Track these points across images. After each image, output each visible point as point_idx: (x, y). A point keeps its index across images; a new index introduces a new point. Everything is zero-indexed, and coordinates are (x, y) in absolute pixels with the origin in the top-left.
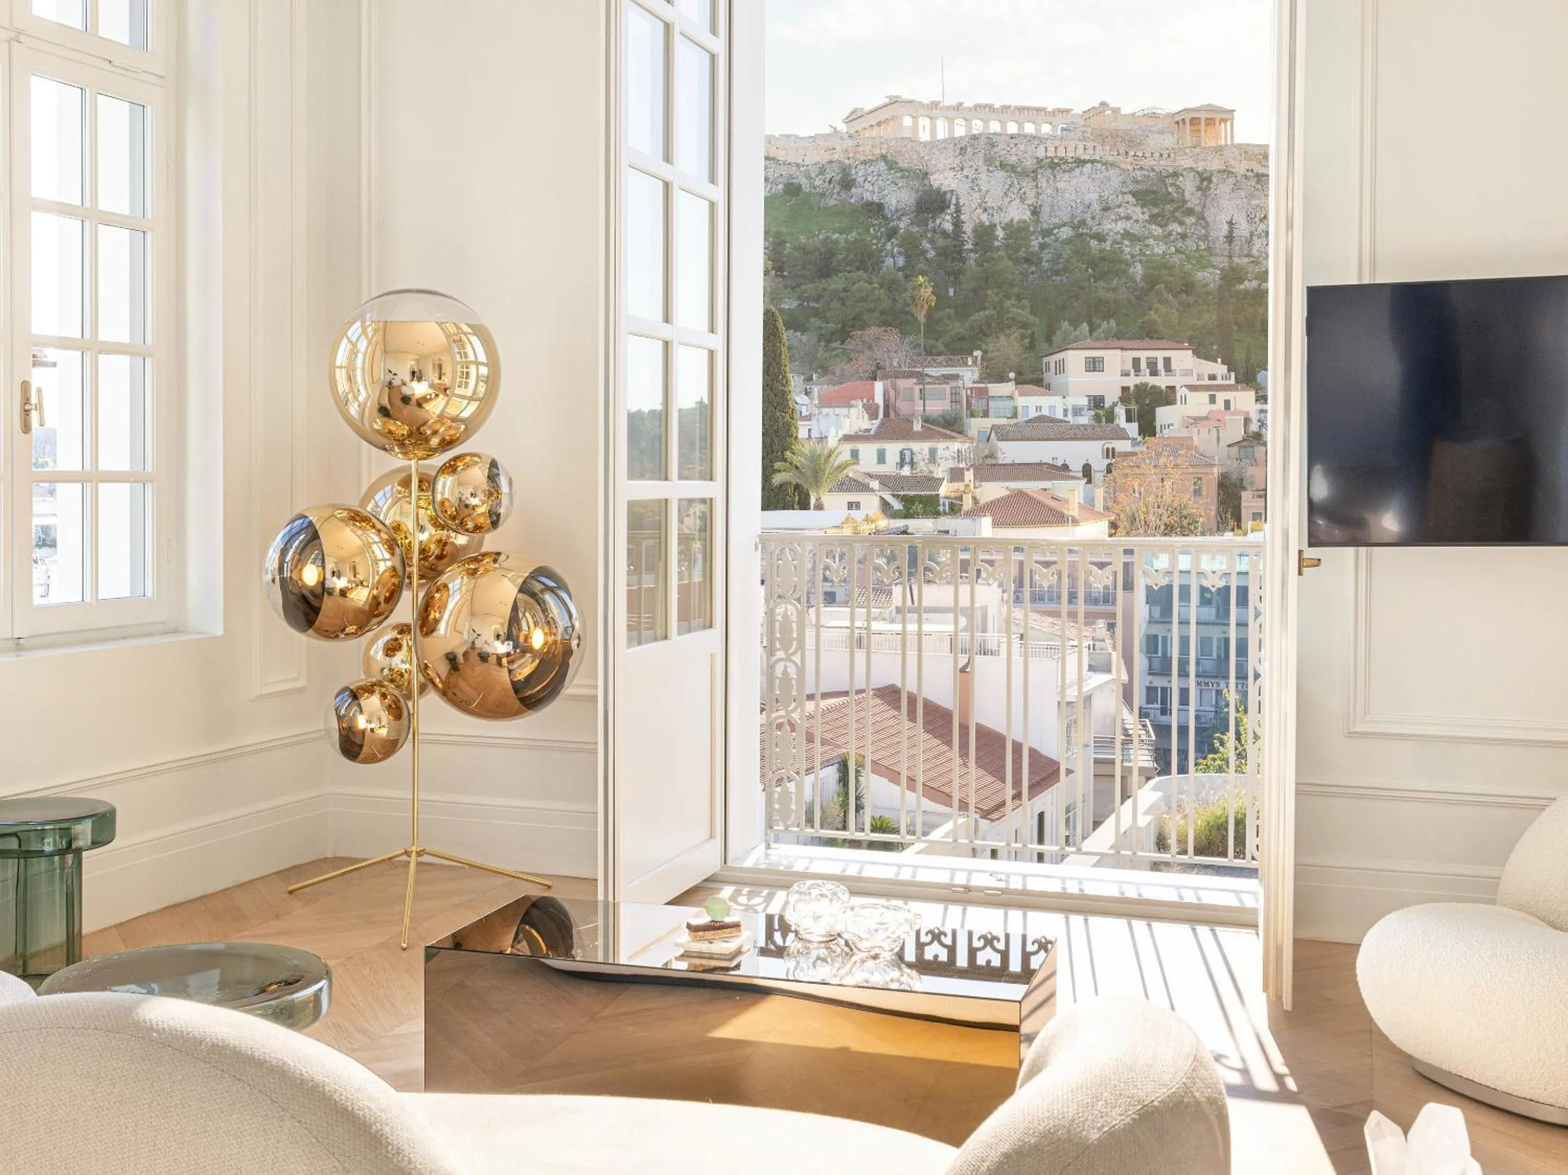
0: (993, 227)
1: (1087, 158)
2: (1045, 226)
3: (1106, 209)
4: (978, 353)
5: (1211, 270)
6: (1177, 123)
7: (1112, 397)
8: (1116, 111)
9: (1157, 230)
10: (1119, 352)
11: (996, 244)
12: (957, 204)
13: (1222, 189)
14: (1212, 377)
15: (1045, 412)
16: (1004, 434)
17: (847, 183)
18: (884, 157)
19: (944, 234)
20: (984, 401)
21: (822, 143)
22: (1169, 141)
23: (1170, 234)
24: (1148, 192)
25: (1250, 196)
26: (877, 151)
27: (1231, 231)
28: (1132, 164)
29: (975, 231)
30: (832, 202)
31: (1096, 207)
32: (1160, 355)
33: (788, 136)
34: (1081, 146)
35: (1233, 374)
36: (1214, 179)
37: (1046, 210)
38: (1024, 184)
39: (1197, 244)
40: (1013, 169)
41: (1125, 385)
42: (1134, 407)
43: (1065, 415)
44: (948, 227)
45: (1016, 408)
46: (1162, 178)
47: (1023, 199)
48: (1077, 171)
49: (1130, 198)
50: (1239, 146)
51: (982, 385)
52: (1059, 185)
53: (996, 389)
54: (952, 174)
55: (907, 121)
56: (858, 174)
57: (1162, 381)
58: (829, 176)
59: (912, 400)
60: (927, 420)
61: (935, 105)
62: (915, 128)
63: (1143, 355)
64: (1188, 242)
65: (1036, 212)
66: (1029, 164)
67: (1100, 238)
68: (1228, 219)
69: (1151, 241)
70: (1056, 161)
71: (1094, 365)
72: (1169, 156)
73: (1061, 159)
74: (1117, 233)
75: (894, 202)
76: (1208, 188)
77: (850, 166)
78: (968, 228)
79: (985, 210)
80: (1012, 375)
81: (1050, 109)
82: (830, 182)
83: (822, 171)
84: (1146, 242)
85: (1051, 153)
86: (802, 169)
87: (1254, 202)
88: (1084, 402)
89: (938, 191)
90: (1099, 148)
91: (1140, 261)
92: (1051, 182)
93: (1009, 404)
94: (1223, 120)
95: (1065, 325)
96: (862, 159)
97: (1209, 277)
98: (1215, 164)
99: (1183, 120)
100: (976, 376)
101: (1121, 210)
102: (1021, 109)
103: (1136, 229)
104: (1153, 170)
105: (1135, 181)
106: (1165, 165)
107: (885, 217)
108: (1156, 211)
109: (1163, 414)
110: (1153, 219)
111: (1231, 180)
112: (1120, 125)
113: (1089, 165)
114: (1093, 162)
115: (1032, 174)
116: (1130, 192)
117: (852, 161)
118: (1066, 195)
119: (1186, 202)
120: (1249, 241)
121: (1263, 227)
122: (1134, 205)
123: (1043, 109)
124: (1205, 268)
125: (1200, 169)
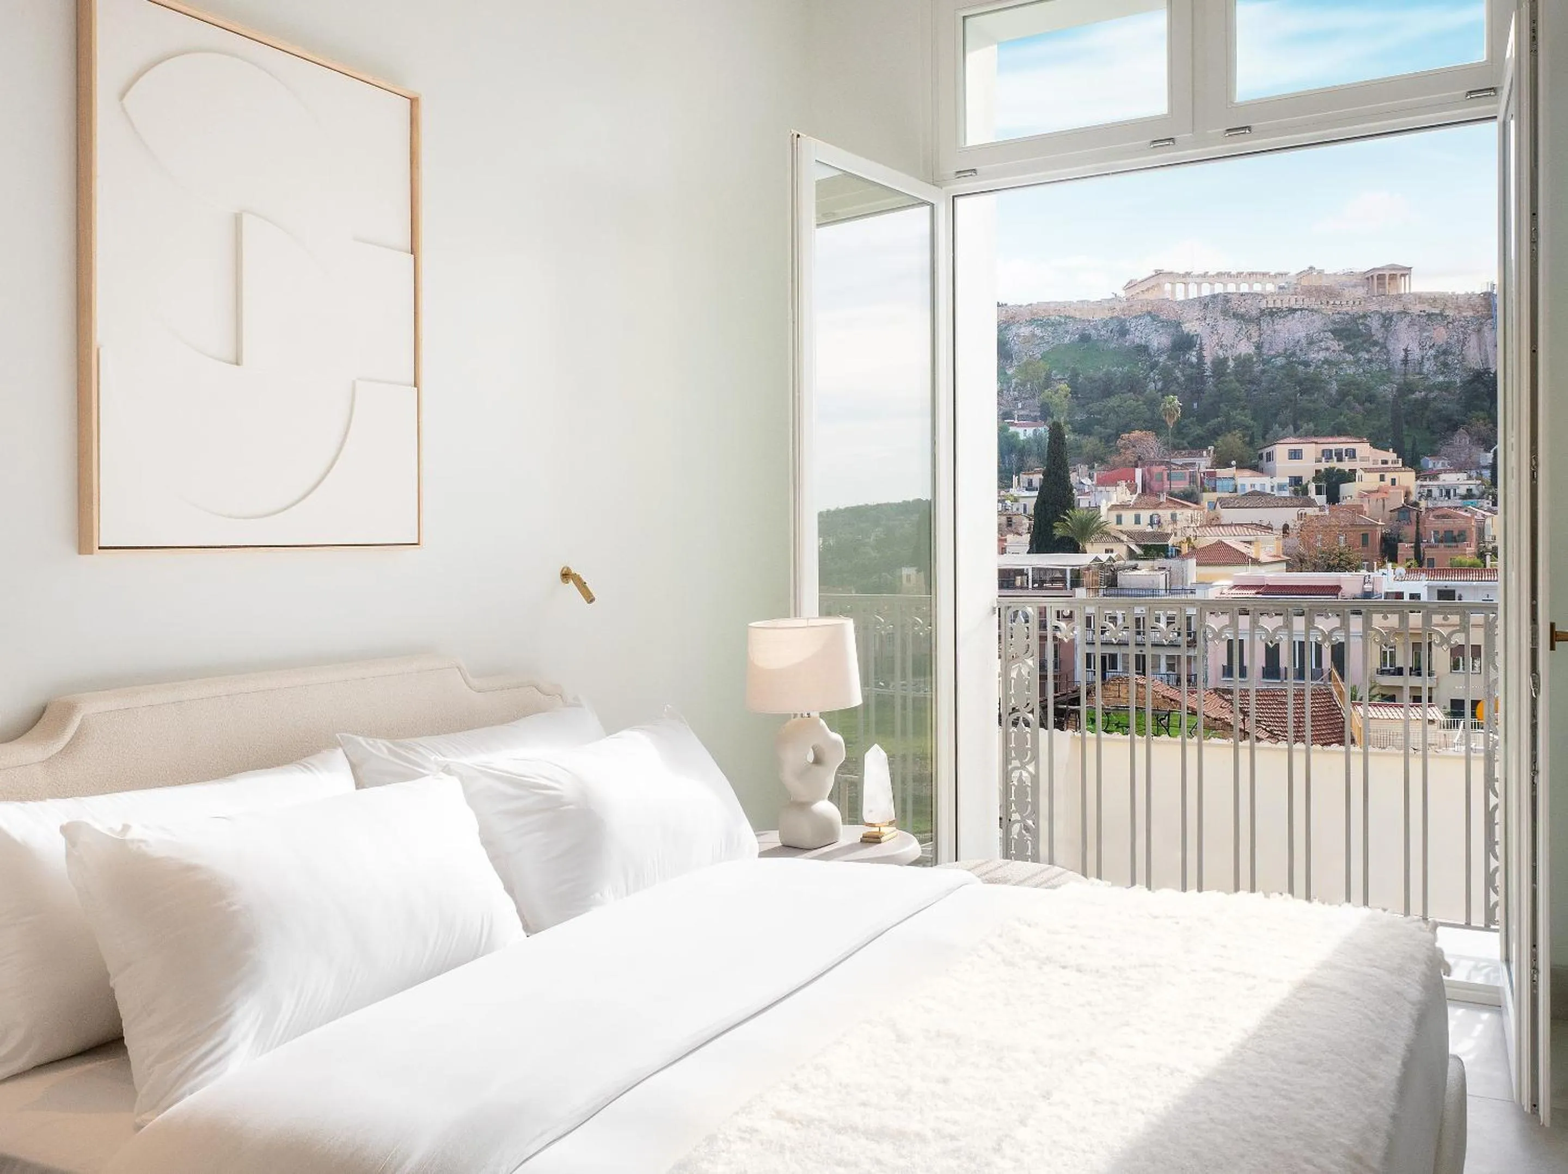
0: (1226, 359)
1: (1297, 307)
2: (1265, 357)
3: (1311, 343)
4: (1211, 448)
5: (1389, 384)
6: (1368, 279)
7: (1307, 477)
8: (1320, 272)
9: (1349, 357)
10: (1314, 445)
11: (1229, 371)
12: (1201, 343)
13: (1403, 325)
14: (1385, 462)
15: (1258, 488)
16: (1225, 503)
17: (1123, 332)
18: (1149, 313)
19: (1192, 365)
20: (1213, 481)
21: (1106, 305)
22: (1361, 292)
23: (1359, 360)
24: (1343, 330)
25: (1422, 330)
26: (1145, 309)
27: (1406, 356)
28: (1331, 309)
29: (1213, 363)
30: (1112, 346)
31: (1304, 341)
32: (1346, 447)
33: (1082, 301)
34: (1293, 299)
35: (1400, 460)
36: (1395, 319)
37: (1267, 345)
38: (1250, 328)
39: (1380, 367)
40: (1242, 317)
41: (1318, 468)
42: (1324, 484)
43: (1272, 491)
44: (1194, 360)
45: (1236, 486)
46: (1354, 319)
47: (1249, 339)
48: (1290, 317)
49: (1329, 334)
50: (1415, 295)
51: (1213, 470)
52: (1276, 327)
53: (1221, 472)
54: (1198, 322)
55: (1168, 287)
56: (1131, 325)
57: (1346, 465)
58: (1110, 328)
59: (1162, 481)
60: (1171, 494)
61: (1188, 274)
62: (1173, 292)
63: (1332, 447)
64: (1374, 365)
65: (1259, 347)
66: (1254, 313)
67: (1306, 364)
68: (1404, 347)
69: (1345, 365)
70: (1274, 310)
71: (1295, 455)
72: (1360, 304)
73: (1278, 309)
74: (1319, 360)
75: (1156, 344)
76: (1390, 325)
77: (1125, 320)
78: (1208, 360)
79: (1221, 347)
80: (1234, 463)
81: (1272, 273)
82: (1111, 332)
83: (1106, 324)
84: (1341, 366)
85: (1271, 305)
86: (1091, 324)
87: (1425, 334)
88: (1286, 481)
89: (1188, 335)
90: (1307, 300)
91: (1336, 380)
92: (1271, 326)
93: (1232, 482)
94: (1403, 275)
95: (1276, 426)
96: (1134, 315)
97: (1387, 390)
98: (1396, 308)
99: (1372, 277)
100: (1209, 464)
101: (1322, 344)
102: (1251, 274)
103: (1333, 357)
104: (1347, 314)
105: (1334, 322)
106: (1357, 310)
107: (1149, 355)
108: (1349, 343)
109: (1345, 488)
110: (1347, 349)
111: (1408, 319)
112: (1325, 282)
113: (1299, 312)
114: (1301, 310)
115: (1257, 321)
116: (1330, 331)
117: (1127, 316)
118: (1281, 334)
119: (1372, 336)
120: (1421, 363)
121: (1432, 352)
122: (1332, 340)
123: (1268, 274)
124: (1385, 383)
125: (1384, 312)
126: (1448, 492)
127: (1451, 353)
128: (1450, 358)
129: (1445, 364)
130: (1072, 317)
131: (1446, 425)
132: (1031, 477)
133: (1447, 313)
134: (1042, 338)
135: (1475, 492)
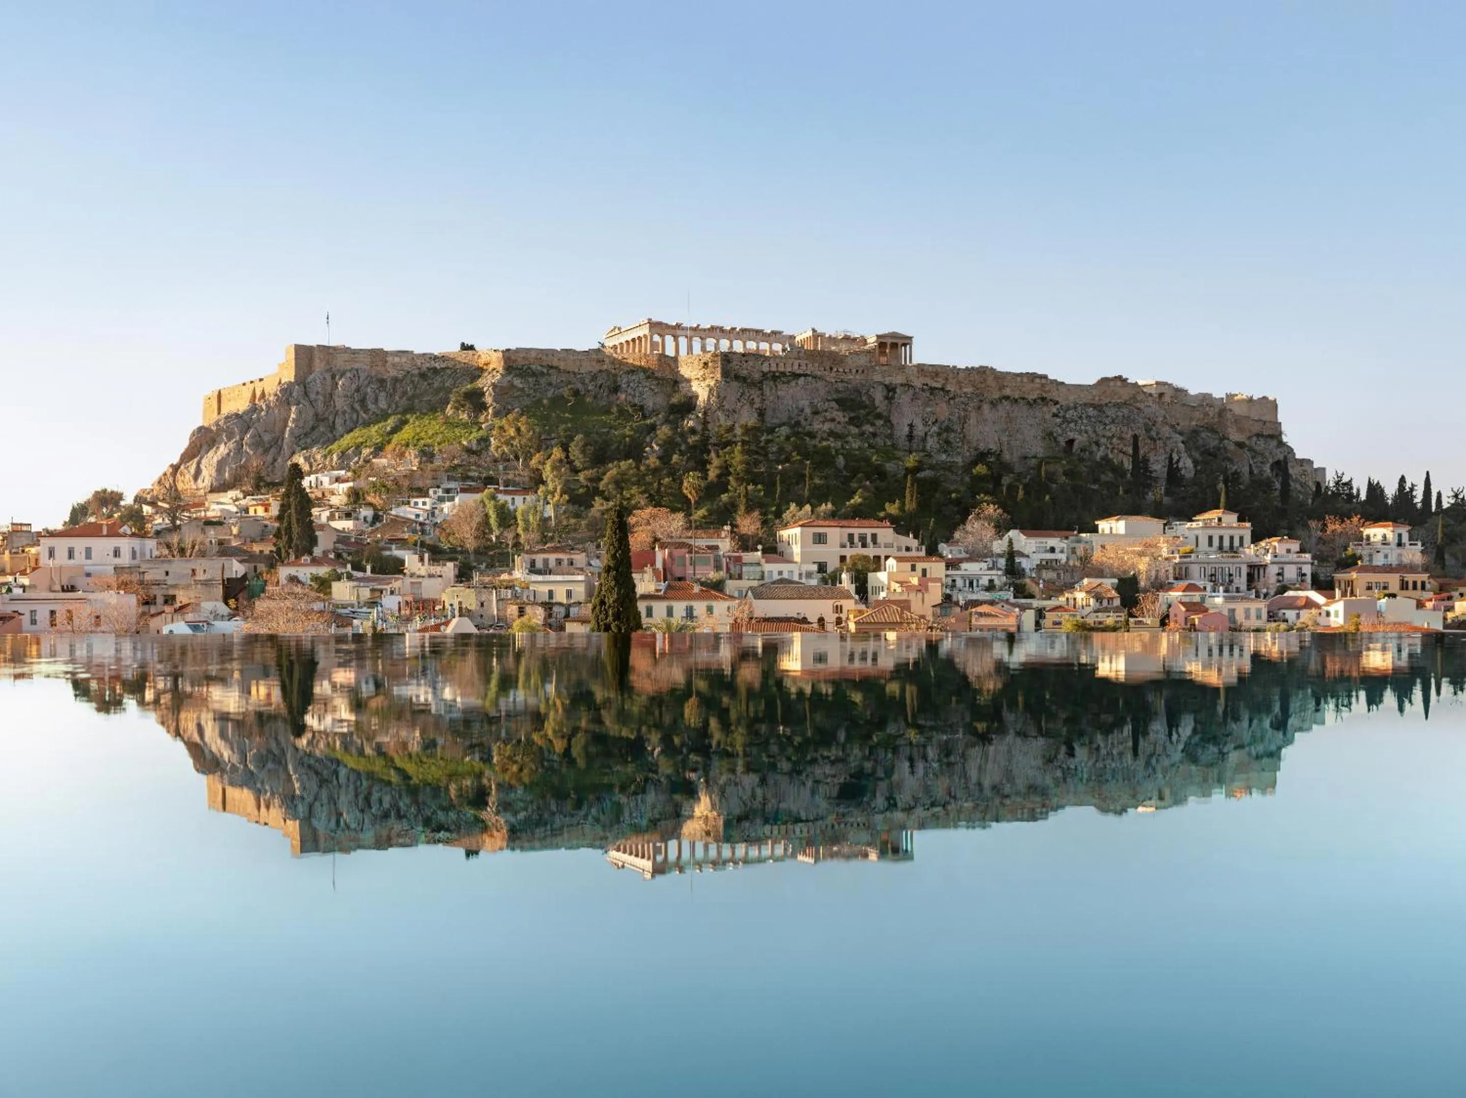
0: (732, 427)
1: (800, 372)
2: (769, 425)
3: (816, 413)
4: (727, 527)
5: (896, 461)
7: (833, 564)
8: (824, 336)
9: (854, 430)
10: (838, 529)
11: (734, 439)
12: (701, 407)
13: (903, 398)
14: (910, 549)
15: (785, 575)
16: (757, 593)
17: (614, 388)
18: (643, 368)
19: (691, 430)
20: (738, 567)
21: (594, 356)
22: (863, 360)
23: (864, 433)
24: (846, 400)
25: (926, 405)
27: (911, 432)
28: (835, 377)
29: (717, 430)
30: (602, 403)
31: (808, 411)
32: (869, 532)
33: (566, 350)
34: (796, 363)
35: (924, 548)
36: (898, 391)
37: (769, 413)
38: (753, 392)
39: (884, 440)
40: (744, 379)
41: (843, 554)
42: (851, 572)
43: (800, 578)
44: (694, 424)
45: (763, 572)
46: (858, 389)
47: (752, 403)
48: (793, 383)
49: (834, 404)
50: (917, 366)
51: (737, 554)
52: (779, 393)
53: (748, 557)
54: (696, 382)
56: (623, 381)
57: (871, 552)
58: (600, 383)
59: (685, 565)
60: (701, 584)
61: (678, 326)
62: (663, 345)
63: (856, 532)
64: (878, 439)
65: (761, 413)
66: (757, 376)
67: (812, 435)
68: (908, 422)
69: (850, 439)
70: (777, 374)
71: (820, 539)
72: (863, 372)
73: (781, 373)
74: (824, 432)
75: (651, 403)
76: (893, 398)
77: (615, 375)
78: (714, 428)
80: (760, 547)
81: (766, 331)
82: (600, 387)
83: (594, 378)
84: (847, 439)
85: (774, 369)
86: (579, 376)
87: (928, 410)
88: (815, 568)
89: (686, 396)
90: (810, 366)
91: (842, 454)
92: (773, 391)
93: (758, 569)
94: (905, 345)
95: (793, 506)
96: (626, 369)
98: (898, 379)
100: (730, 546)
101: (827, 414)
102: (744, 330)
103: (839, 429)
104: (851, 383)
105: (837, 391)
106: (860, 379)
108: (852, 415)
109: (873, 579)
110: (852, 421)
111: (911, 392)
112: (828, 347)
113: (802, 378)
114: (806, 375)
115: (758, 385)
116: (834, 400)
117: (617, 371)
118: (785, 402)
119: (876, 408)
120: (924, 440)
121: (935, 429)
122: (837, 410)
123: (762, 331)
124: (889, 459)
125: (887, 383)
126: (971, 584)
127: (953, 431)
128: (952, 435)
129: (947, 442)
130: (556, 368)
131: (956, 509)
132: (534, 556)
133: (948, 388)
134: (522, 390)
135: (997, 582)
